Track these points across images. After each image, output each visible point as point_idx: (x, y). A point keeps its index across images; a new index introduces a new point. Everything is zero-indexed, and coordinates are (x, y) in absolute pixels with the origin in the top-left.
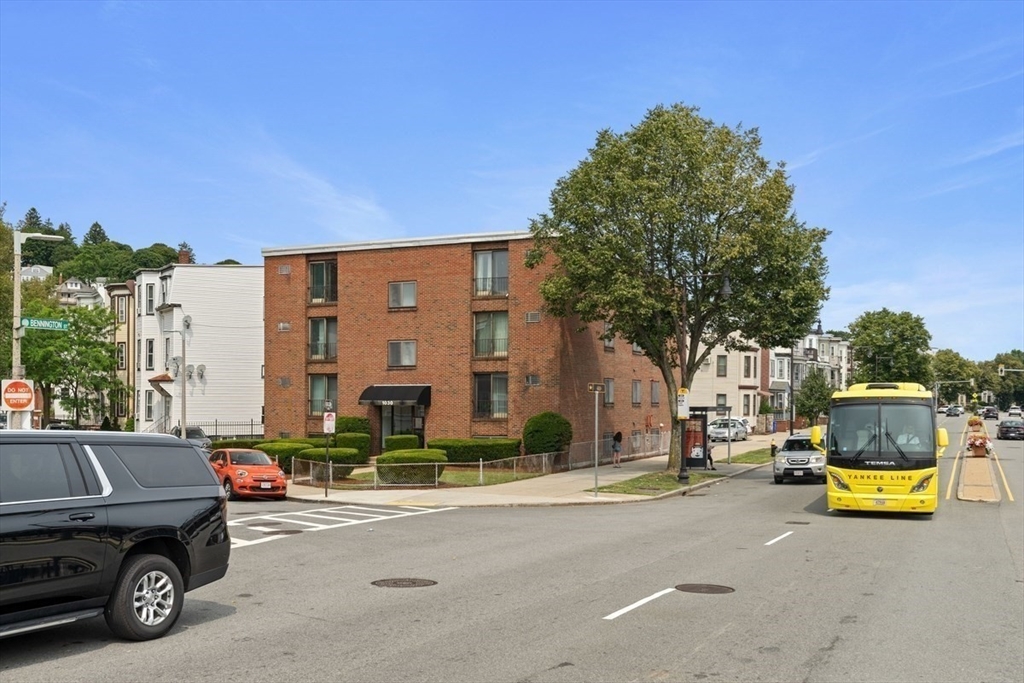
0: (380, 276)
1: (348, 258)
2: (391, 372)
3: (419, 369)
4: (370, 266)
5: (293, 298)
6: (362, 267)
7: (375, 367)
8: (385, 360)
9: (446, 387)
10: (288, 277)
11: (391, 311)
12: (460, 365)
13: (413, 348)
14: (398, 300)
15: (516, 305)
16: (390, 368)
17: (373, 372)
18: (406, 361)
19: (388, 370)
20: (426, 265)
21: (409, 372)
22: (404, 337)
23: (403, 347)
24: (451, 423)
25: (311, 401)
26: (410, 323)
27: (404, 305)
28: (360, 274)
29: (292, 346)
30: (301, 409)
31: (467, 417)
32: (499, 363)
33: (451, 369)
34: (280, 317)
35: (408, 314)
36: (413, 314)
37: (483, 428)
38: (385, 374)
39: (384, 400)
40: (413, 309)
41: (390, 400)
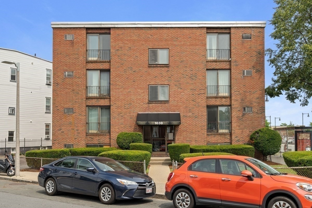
0: (142, 44)
1: (118, 31)
2: (151, 105)
3: (171, 103)
4: (135, 38)
5: (76, 56)
6: (129, 38)
7: (140, 102)
8: (147, 97)
9: (190, 114)
10: (72, 42)
11: (150, 66)
12: (199, 100)
13: (166, 89)
14: (156, 59)
15: (237, 65)
16: (150, 102)
17: (137, 104)
18: (161, 98)
19: (148, 103)
20: (175, 39)
21: (164, 105)
22: (160, 83)
23: (160, 89)
24: (193, 136)
25: (88, 123)
26: (164, 74)
27: (160, 63)
28: (128, 42)
29: (75, 87)
30: (82, 129)
31: (205, 132)
32: (224, 100)
33: (194, 103)
34: (65, 68)
35: (163, 69)
36: (166, 69)
37: (213, 139)
38: (146, 106)
39: (156, 121)
40: (166, 66)
41: (161, 121)
